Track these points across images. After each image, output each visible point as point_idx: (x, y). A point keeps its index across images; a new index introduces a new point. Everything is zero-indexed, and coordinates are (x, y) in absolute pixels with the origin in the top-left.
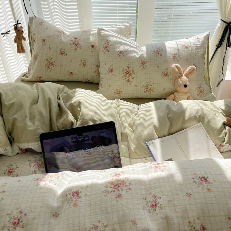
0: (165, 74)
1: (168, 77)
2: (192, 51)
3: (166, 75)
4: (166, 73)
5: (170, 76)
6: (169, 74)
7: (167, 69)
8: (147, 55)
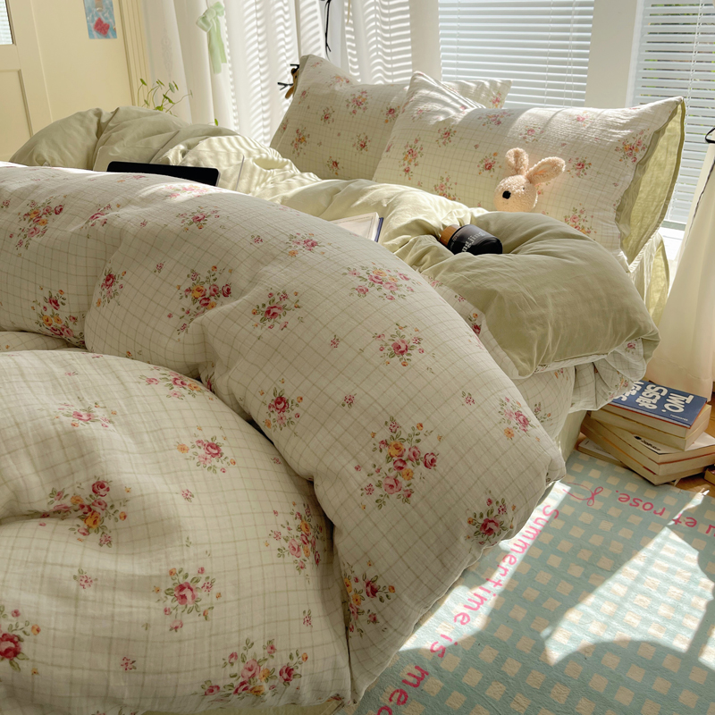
0: (486, 165)
1: (492, 173)
2: (589, 128)
3: (489, 167)
4: (490, 161)
5: (497, 170)
6: (496, 167)
7: (495, 154)
8: (463, 119)
